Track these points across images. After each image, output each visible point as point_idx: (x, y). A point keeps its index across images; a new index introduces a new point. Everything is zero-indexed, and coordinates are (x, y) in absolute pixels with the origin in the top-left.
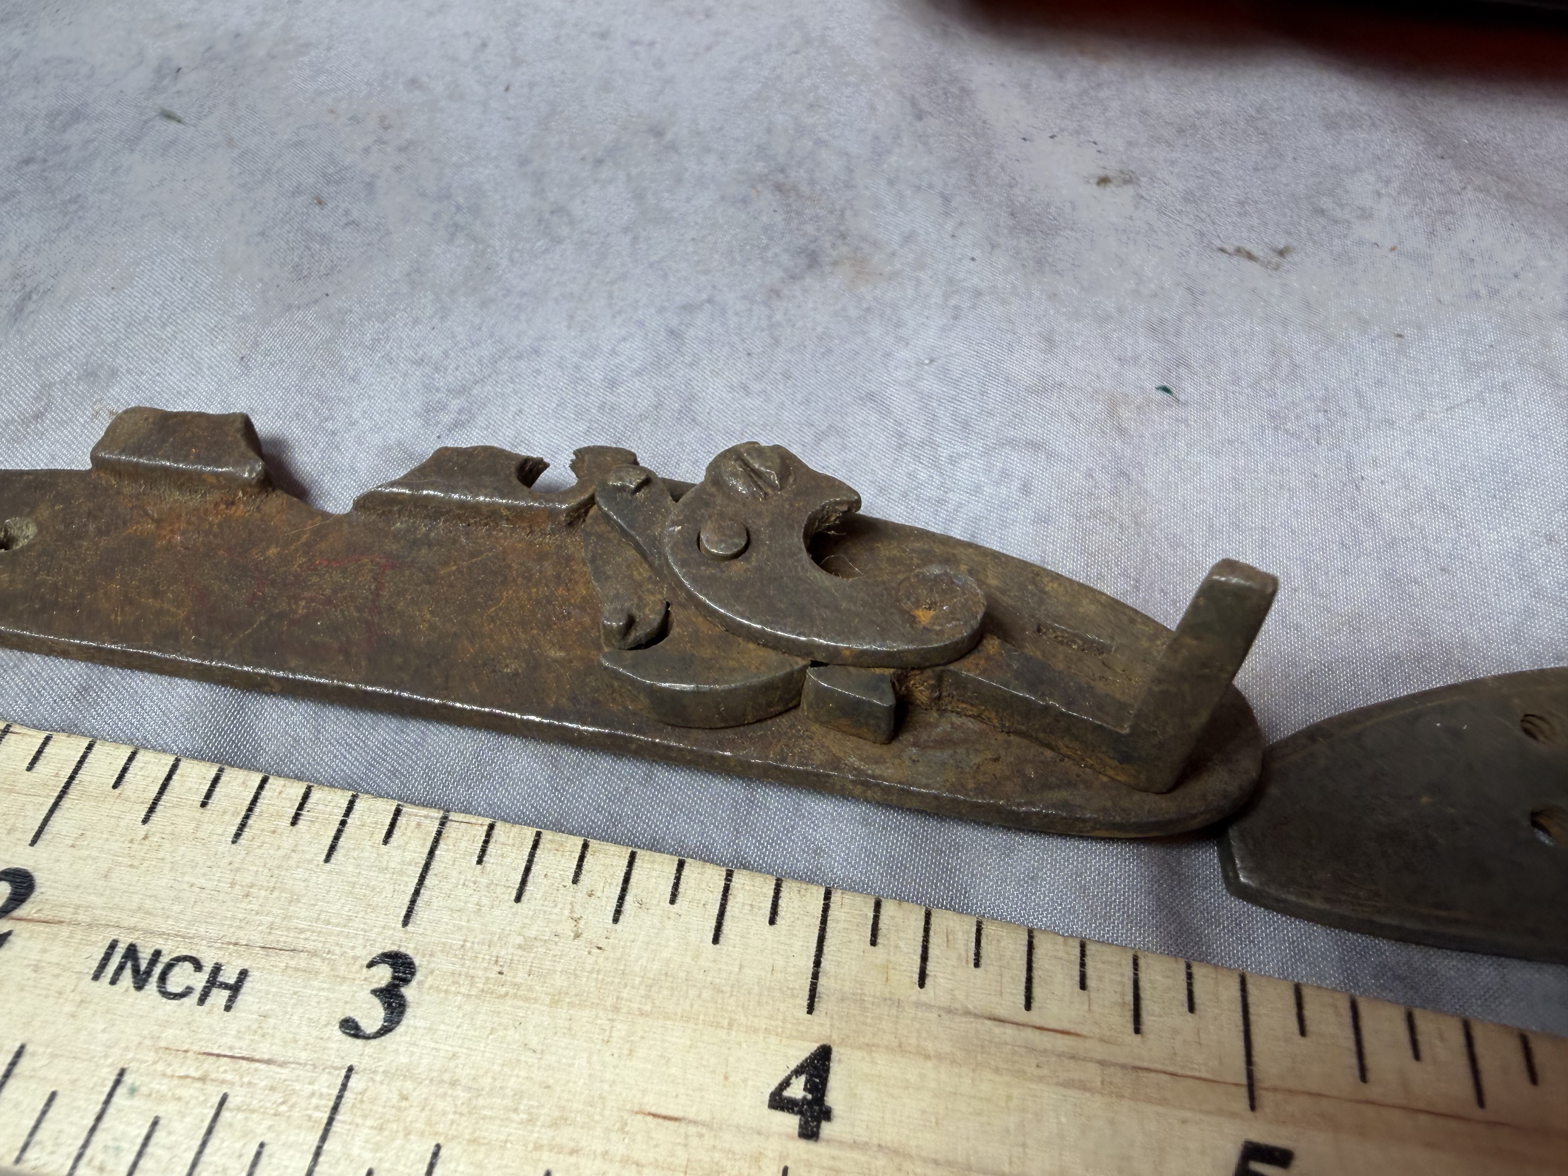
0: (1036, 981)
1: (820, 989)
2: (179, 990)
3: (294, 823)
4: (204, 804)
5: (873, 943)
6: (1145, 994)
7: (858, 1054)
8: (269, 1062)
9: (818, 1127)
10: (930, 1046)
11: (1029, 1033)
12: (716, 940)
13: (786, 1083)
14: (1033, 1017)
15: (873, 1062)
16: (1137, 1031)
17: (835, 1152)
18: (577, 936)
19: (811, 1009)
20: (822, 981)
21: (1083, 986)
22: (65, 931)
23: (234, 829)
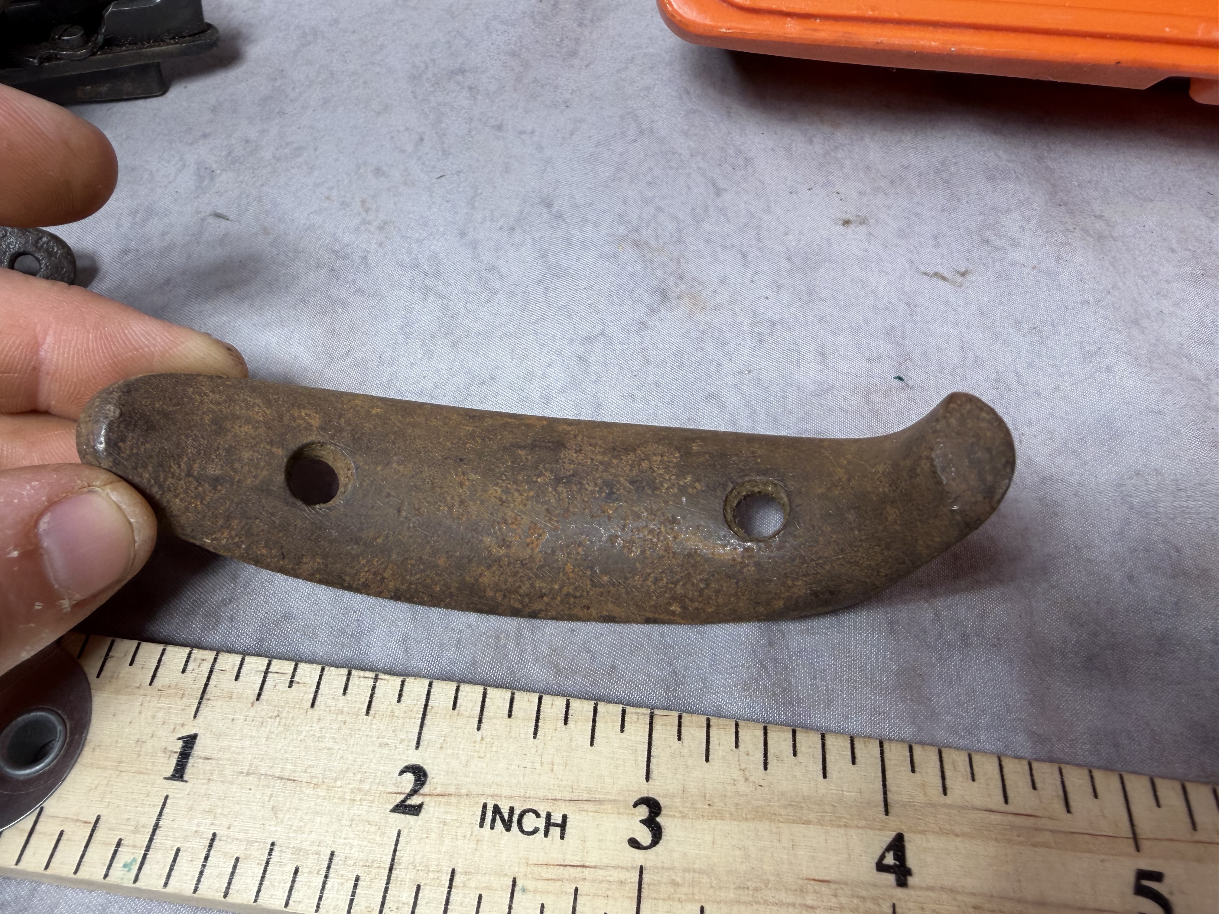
0: (1008, 788)
1: (889, 800)
2: (531, 830)
3: (566, 723)
4: (510, 716)
5: (913, 771)
6: (1069, 789)
7: (919, 836)
8: (595, 867)
9: (906, 880)
10: (957, 829)
11: (1011, 818)
12: (825, 776)
13: (883, 857)
14: (1010, 808)
15: (928, 841)
16: (1069, 811)
17: (919, 893)
18: (747, 780)
19: (887, 813)
20: (889, 795)
21: (1034, 787)
22: (453, 800)
23: (532, 730)
